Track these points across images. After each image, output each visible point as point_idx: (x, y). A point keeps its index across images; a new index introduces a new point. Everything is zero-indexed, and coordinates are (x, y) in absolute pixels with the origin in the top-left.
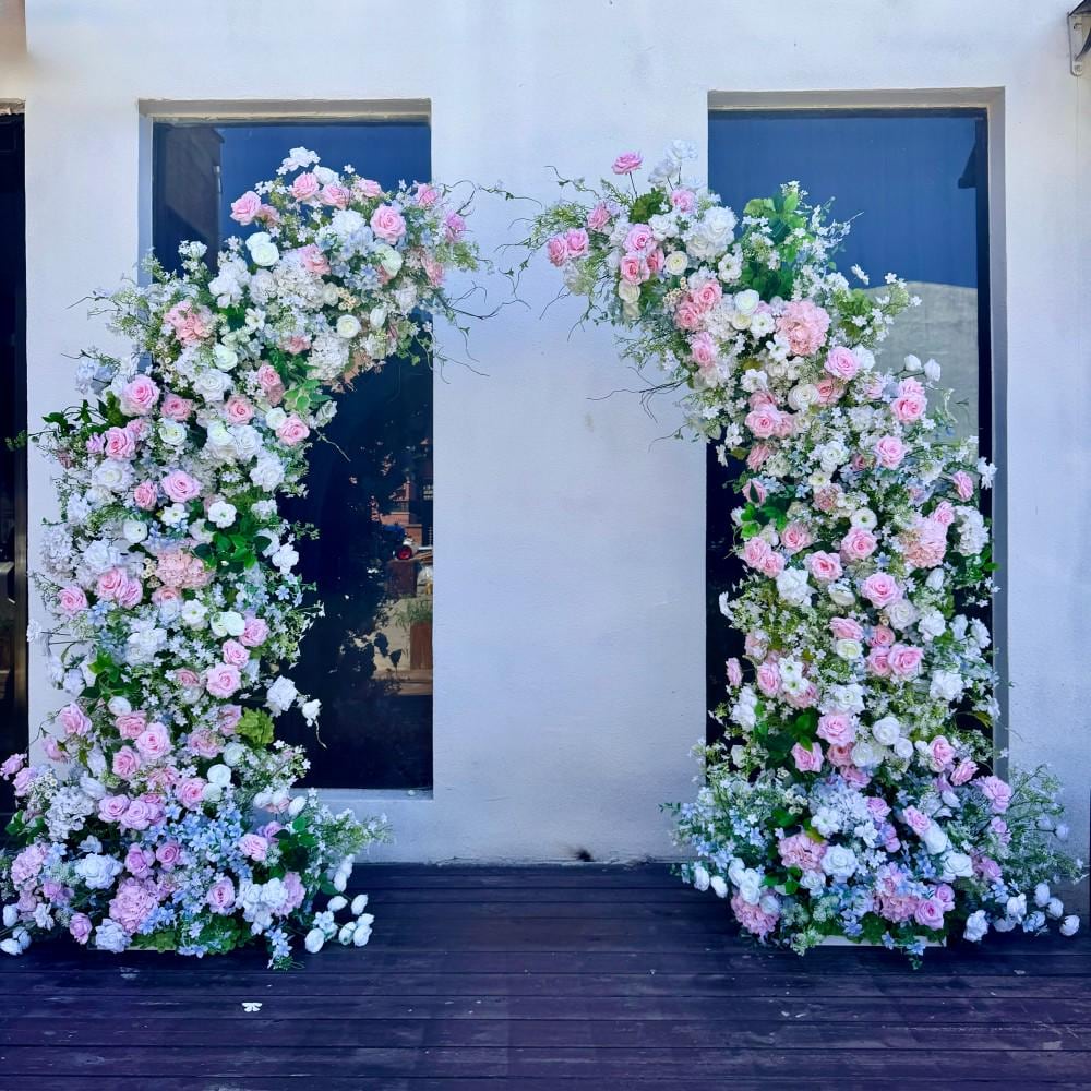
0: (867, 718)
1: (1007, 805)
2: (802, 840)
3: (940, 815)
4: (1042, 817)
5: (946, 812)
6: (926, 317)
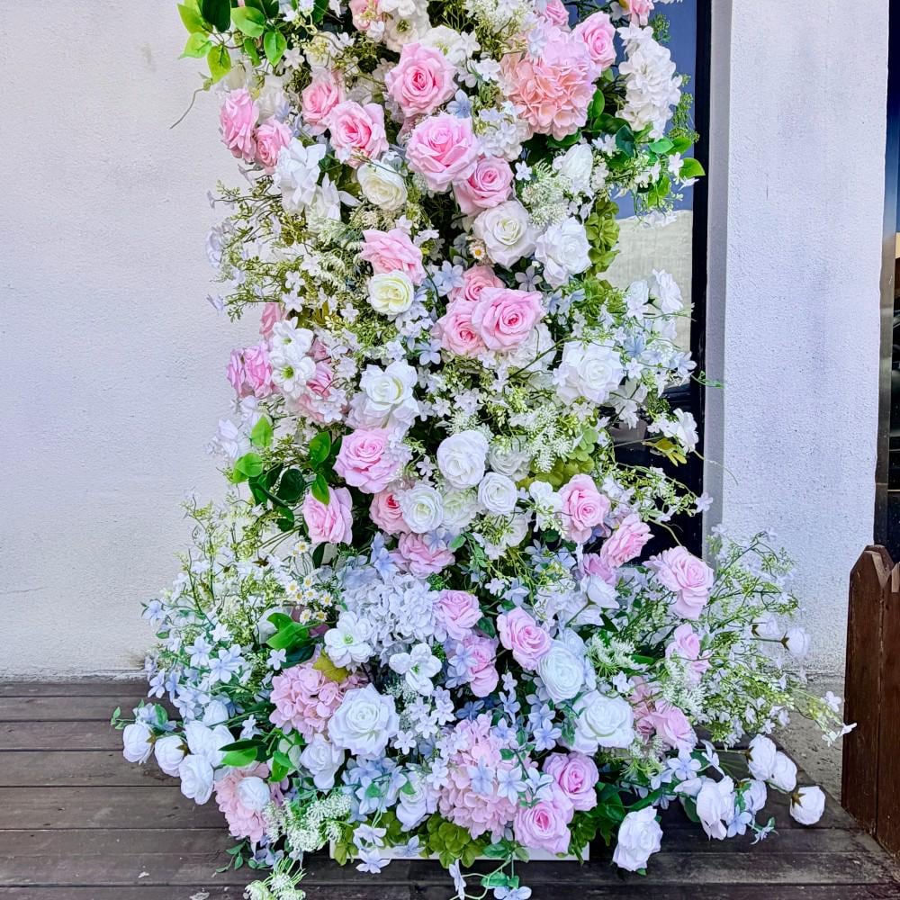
0: (429, 434)
1: (705, 601)
2: (306, 676)
3: (581, 621)
4: (765, 616)
5: (593, 617)
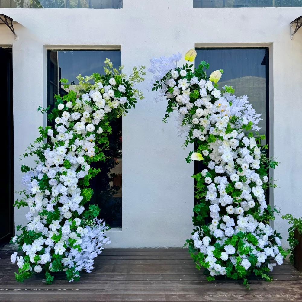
6: (254, 86)
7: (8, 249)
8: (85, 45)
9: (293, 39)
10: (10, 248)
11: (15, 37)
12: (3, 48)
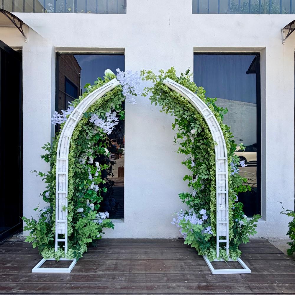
7: (16, 240)
8: (91, 47)
9: (284, 44)
10: (18, 238)
11: (25, 39)
12: (15, 50)
